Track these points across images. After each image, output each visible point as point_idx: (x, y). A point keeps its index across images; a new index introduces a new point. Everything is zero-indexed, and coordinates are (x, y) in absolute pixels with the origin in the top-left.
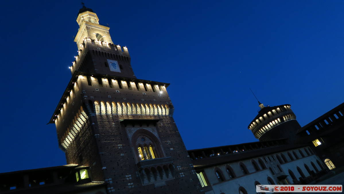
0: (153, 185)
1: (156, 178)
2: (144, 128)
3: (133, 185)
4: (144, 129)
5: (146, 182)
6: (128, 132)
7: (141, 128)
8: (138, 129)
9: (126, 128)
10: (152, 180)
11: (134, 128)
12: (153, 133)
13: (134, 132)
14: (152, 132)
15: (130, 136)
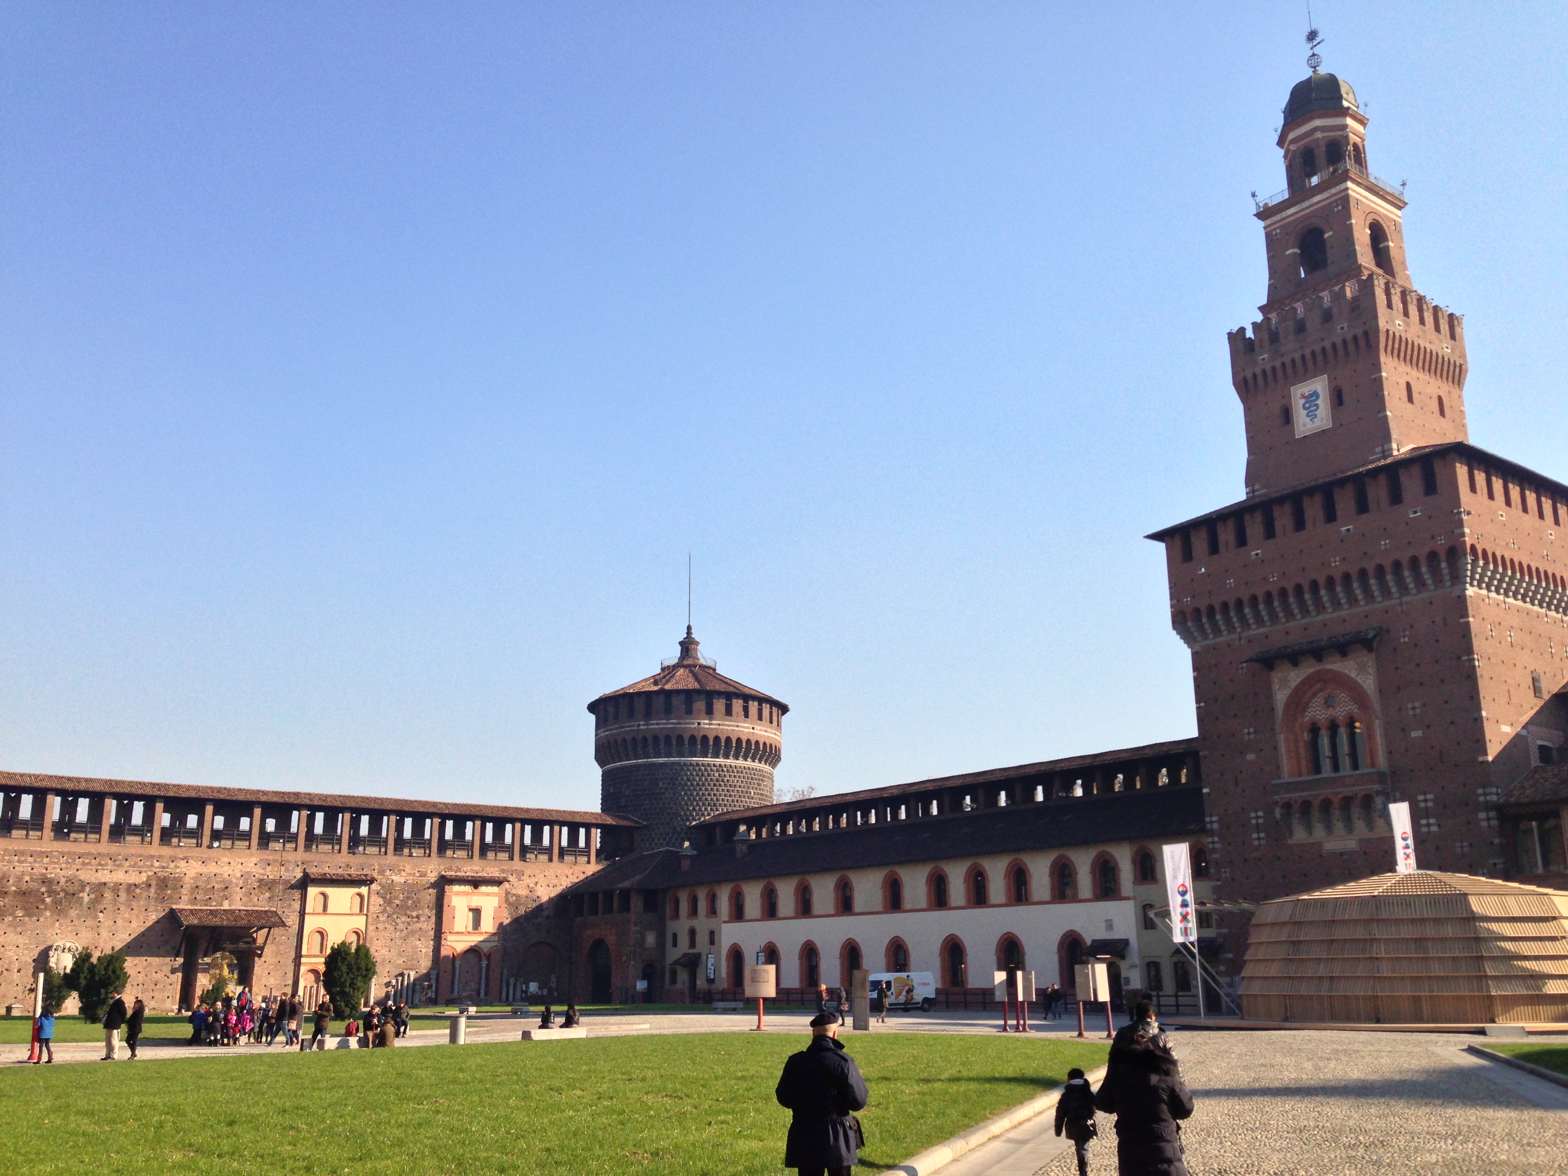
0: (1319, 845)
1: (1329, 829)
2: (1329, 667)
3: (1263, 839)
4: (1327, 671)
5: (1299, 835)
6: (1277, 687)
7: (1319, 667)
8: (1311, 670)
9: (1273, 674)
10: (1319, 831)
11: (1297, 672)
12: (1358, 679)
13: (1293, 685)
14: (1357, 676)
15: (1281, 697)
